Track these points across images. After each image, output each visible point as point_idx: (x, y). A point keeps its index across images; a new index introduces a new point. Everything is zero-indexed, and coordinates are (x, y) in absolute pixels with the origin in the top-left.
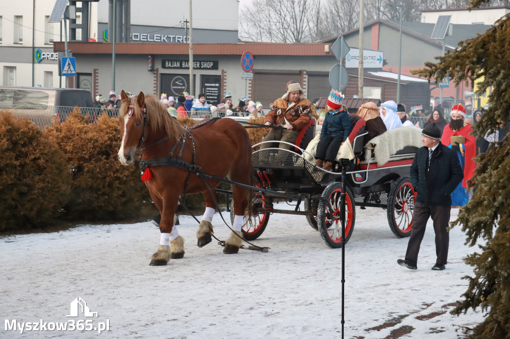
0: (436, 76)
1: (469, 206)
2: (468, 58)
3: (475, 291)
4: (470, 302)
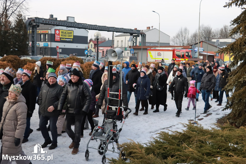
0: (220, 53)
1: (228, 85)
2: (229, 49)
3: (228, 105)
4: (227, 108)
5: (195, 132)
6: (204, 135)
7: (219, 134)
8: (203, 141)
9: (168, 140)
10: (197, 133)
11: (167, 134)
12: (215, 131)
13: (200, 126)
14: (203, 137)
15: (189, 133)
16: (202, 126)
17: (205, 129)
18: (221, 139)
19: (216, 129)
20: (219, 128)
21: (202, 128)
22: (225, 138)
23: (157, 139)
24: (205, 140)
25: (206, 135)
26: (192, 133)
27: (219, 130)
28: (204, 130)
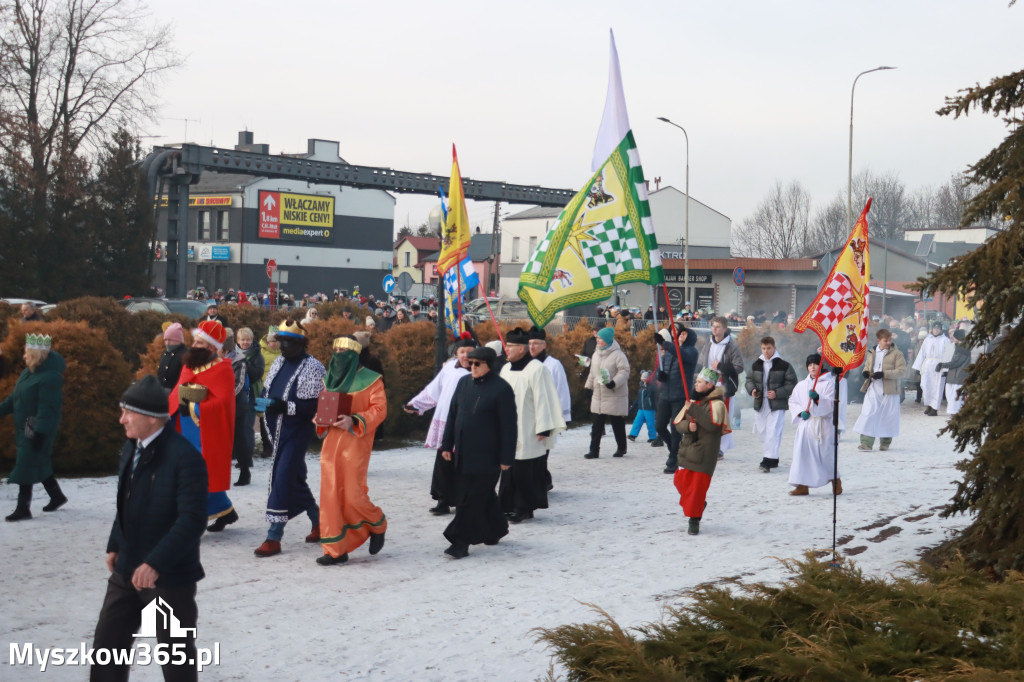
0: (928, 290)
3: (964, 496)
4: (958, 505)
5: (829, 591)
6: (863, 599)
7: (920, 597)
8: (858, 620)
9: (727, 618)
10: (836, 595)
11: (724, 595)
12: (907, 589)
13: (849, 567)
14: (860, 607)
15: (810, 592)
16: (856, 569)
17: (869, 579)
18: (928, 614)
19: (914, 582)
20: (926, 581)
21: (855, 573)
22: (945, 612)
23: (684, 615)
24: (868, 617)
25: (873, 602)
26: (820, 592)
27: (922, 586)
28: (868, 583)
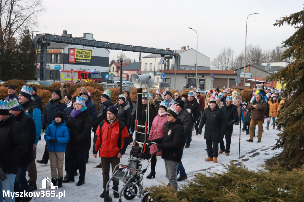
0: (269, 80)
3: (279, 143)
5: (237, 175)
6: (248, 178)
7: (266, 177)
8: (246, 185)
9: (205, 184)
10: (240, 176)
11: (204, 176)
12: (262, 174)
13: (244, 167)
14: (247, 180)
15: (231, 175)
16: (246, 168)
18: (269, 183)
19: (264, 171)
20: (267, 171)
21: (246, 169)
22: (274, 182)
23: (191, 182)
24: (249, 184)
25: (251, 178)
26: (234, 175)
27: (266, 173)
28: (249, 172)
